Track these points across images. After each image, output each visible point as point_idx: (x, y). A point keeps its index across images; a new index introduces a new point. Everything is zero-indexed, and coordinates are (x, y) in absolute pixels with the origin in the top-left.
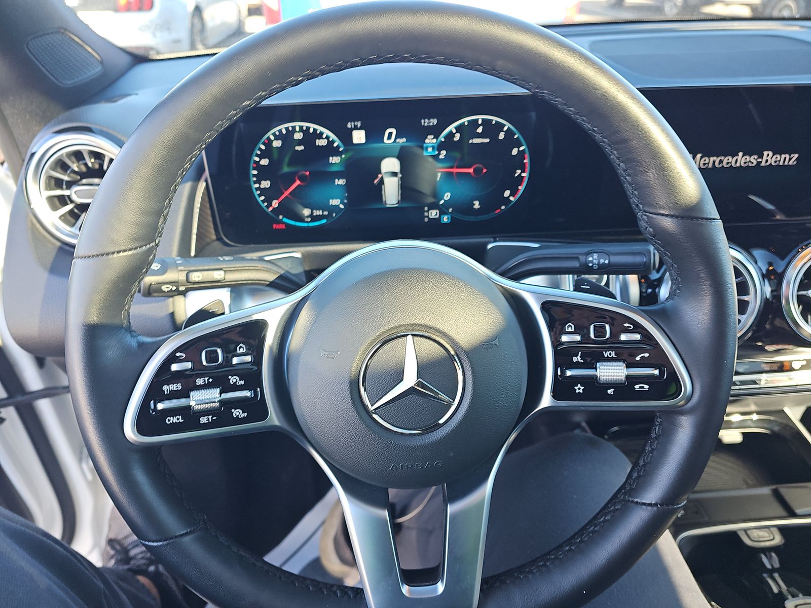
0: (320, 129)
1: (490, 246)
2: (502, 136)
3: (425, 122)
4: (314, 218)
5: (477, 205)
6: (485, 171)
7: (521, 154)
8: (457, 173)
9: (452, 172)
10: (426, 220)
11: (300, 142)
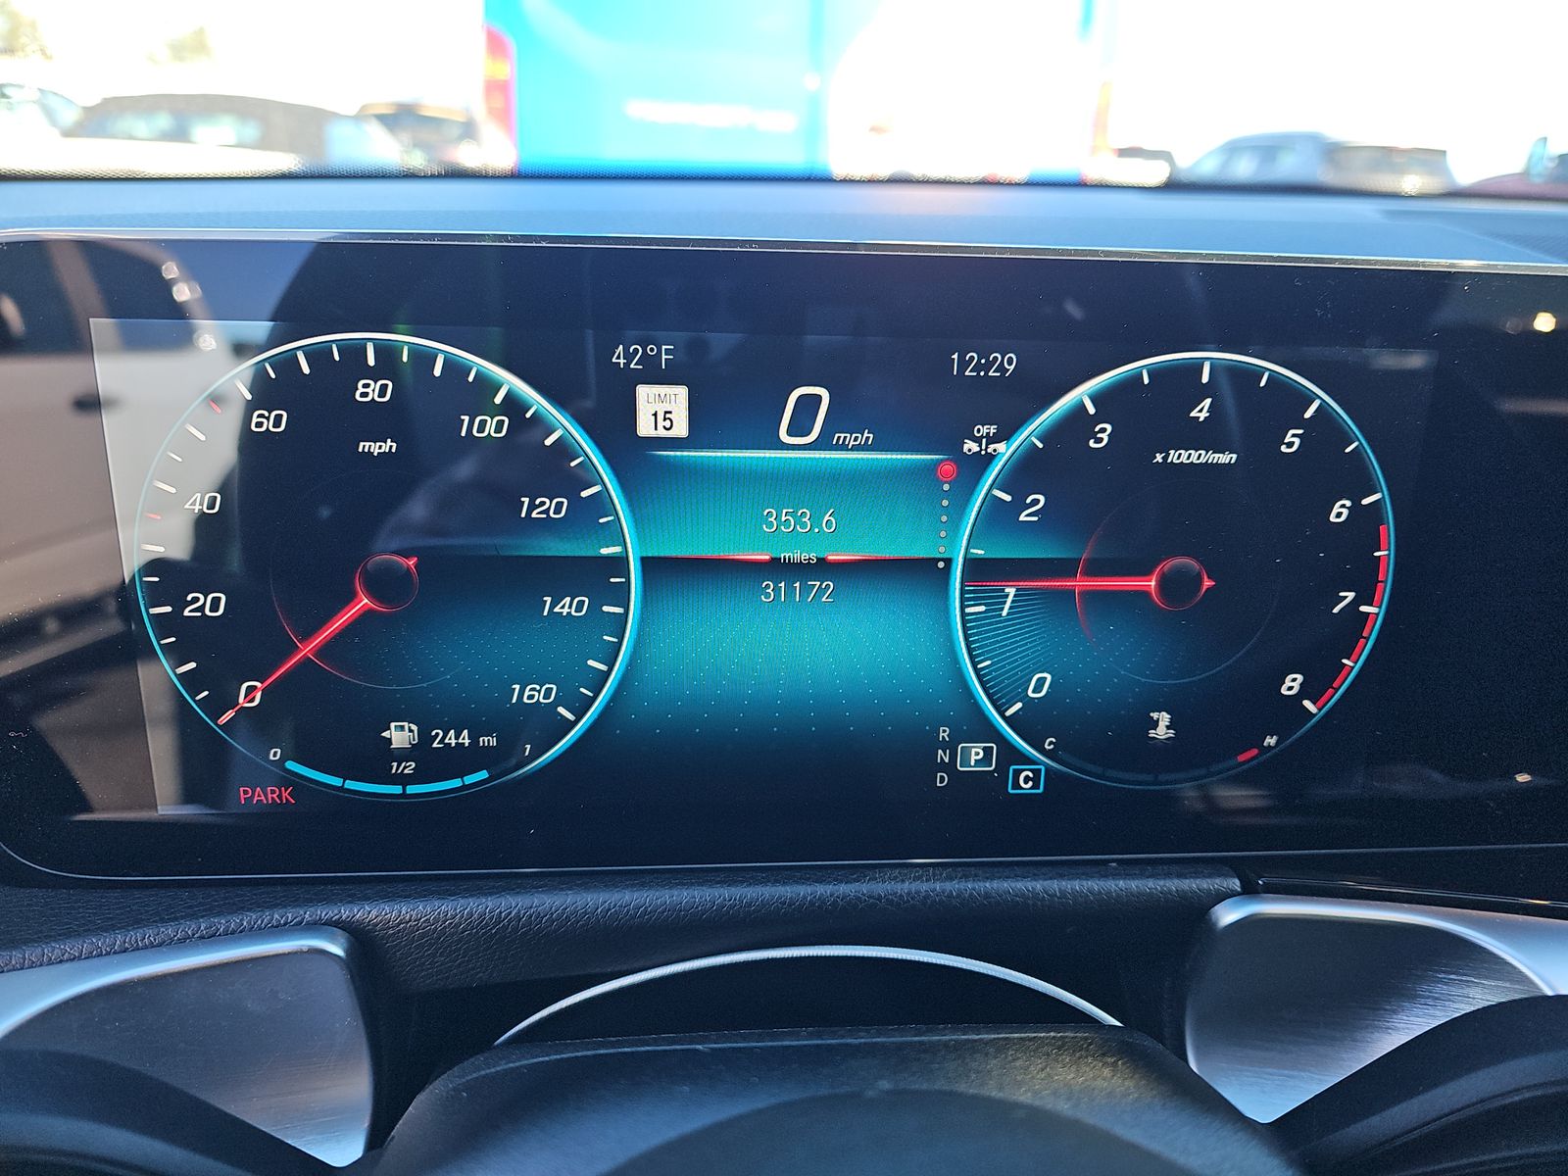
0: (480, 365)
1: (1228, 915)
2: (1292, 441)
3: (966, 363)
4: (430, 761)
5: (1163, 728)
6: (1207, 583)
7: (1365, 520)
8: (1090, 595)
9: (1071, 592)
10: (942, 780)
11: (376, 420)
